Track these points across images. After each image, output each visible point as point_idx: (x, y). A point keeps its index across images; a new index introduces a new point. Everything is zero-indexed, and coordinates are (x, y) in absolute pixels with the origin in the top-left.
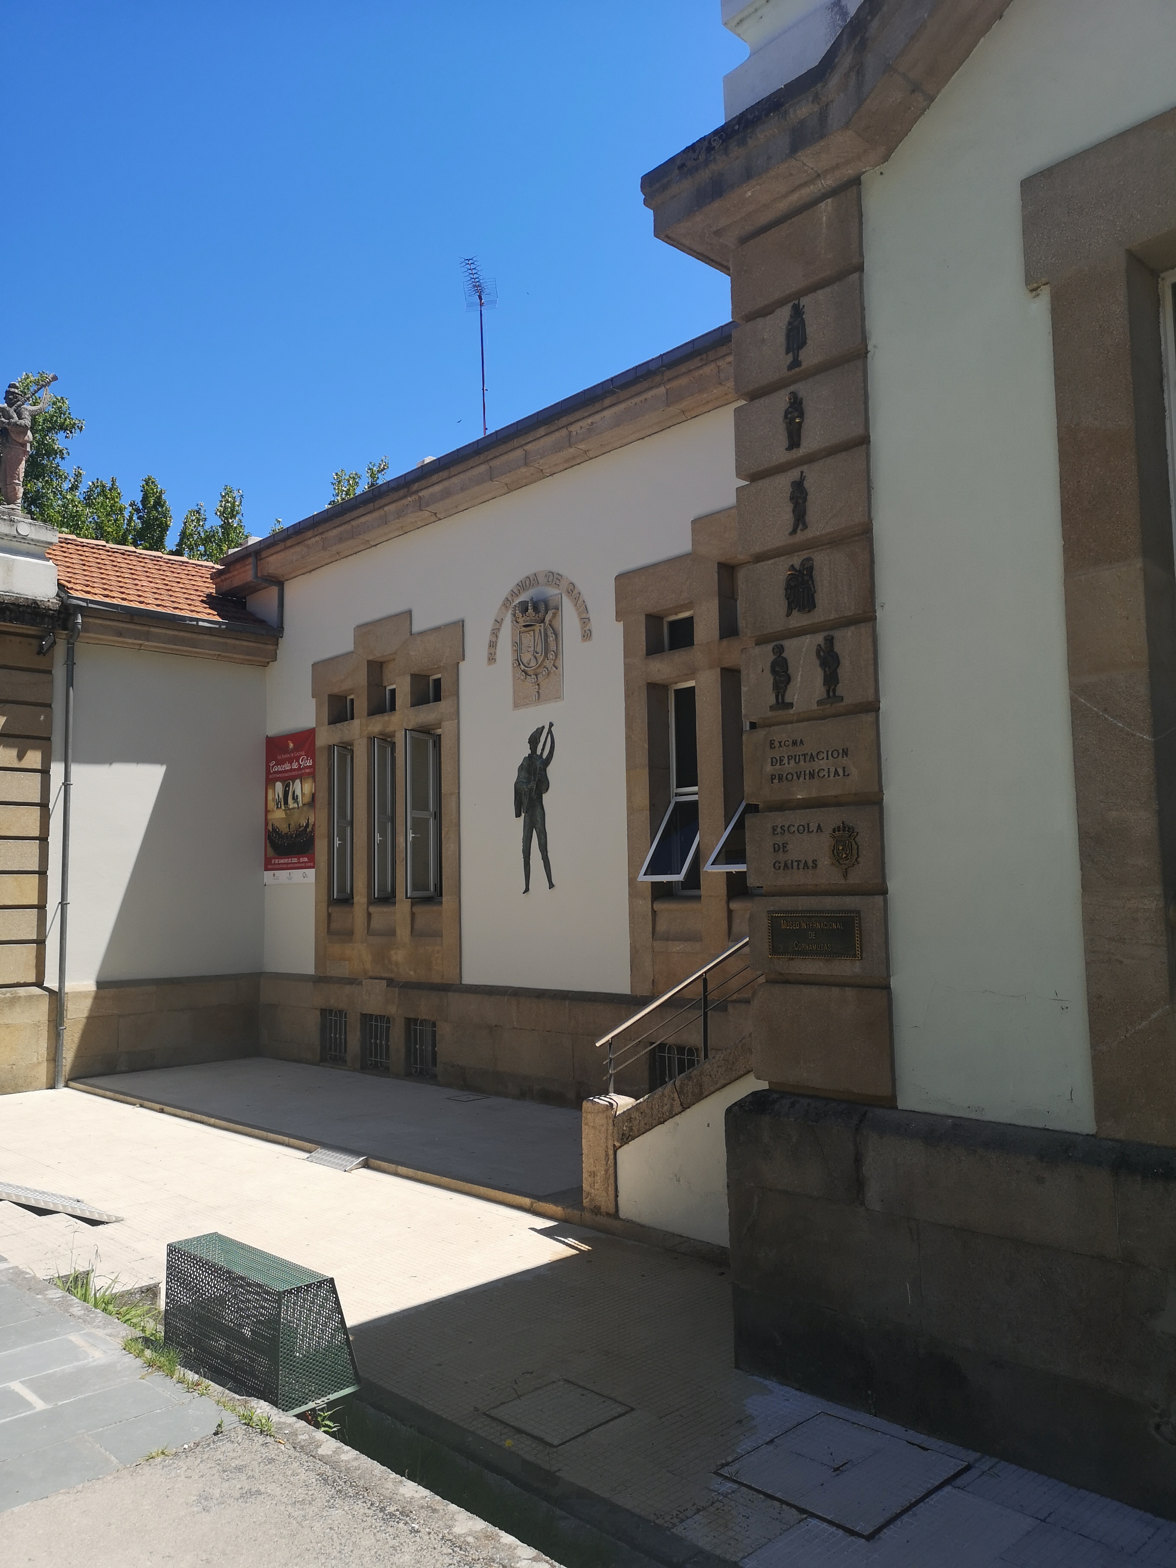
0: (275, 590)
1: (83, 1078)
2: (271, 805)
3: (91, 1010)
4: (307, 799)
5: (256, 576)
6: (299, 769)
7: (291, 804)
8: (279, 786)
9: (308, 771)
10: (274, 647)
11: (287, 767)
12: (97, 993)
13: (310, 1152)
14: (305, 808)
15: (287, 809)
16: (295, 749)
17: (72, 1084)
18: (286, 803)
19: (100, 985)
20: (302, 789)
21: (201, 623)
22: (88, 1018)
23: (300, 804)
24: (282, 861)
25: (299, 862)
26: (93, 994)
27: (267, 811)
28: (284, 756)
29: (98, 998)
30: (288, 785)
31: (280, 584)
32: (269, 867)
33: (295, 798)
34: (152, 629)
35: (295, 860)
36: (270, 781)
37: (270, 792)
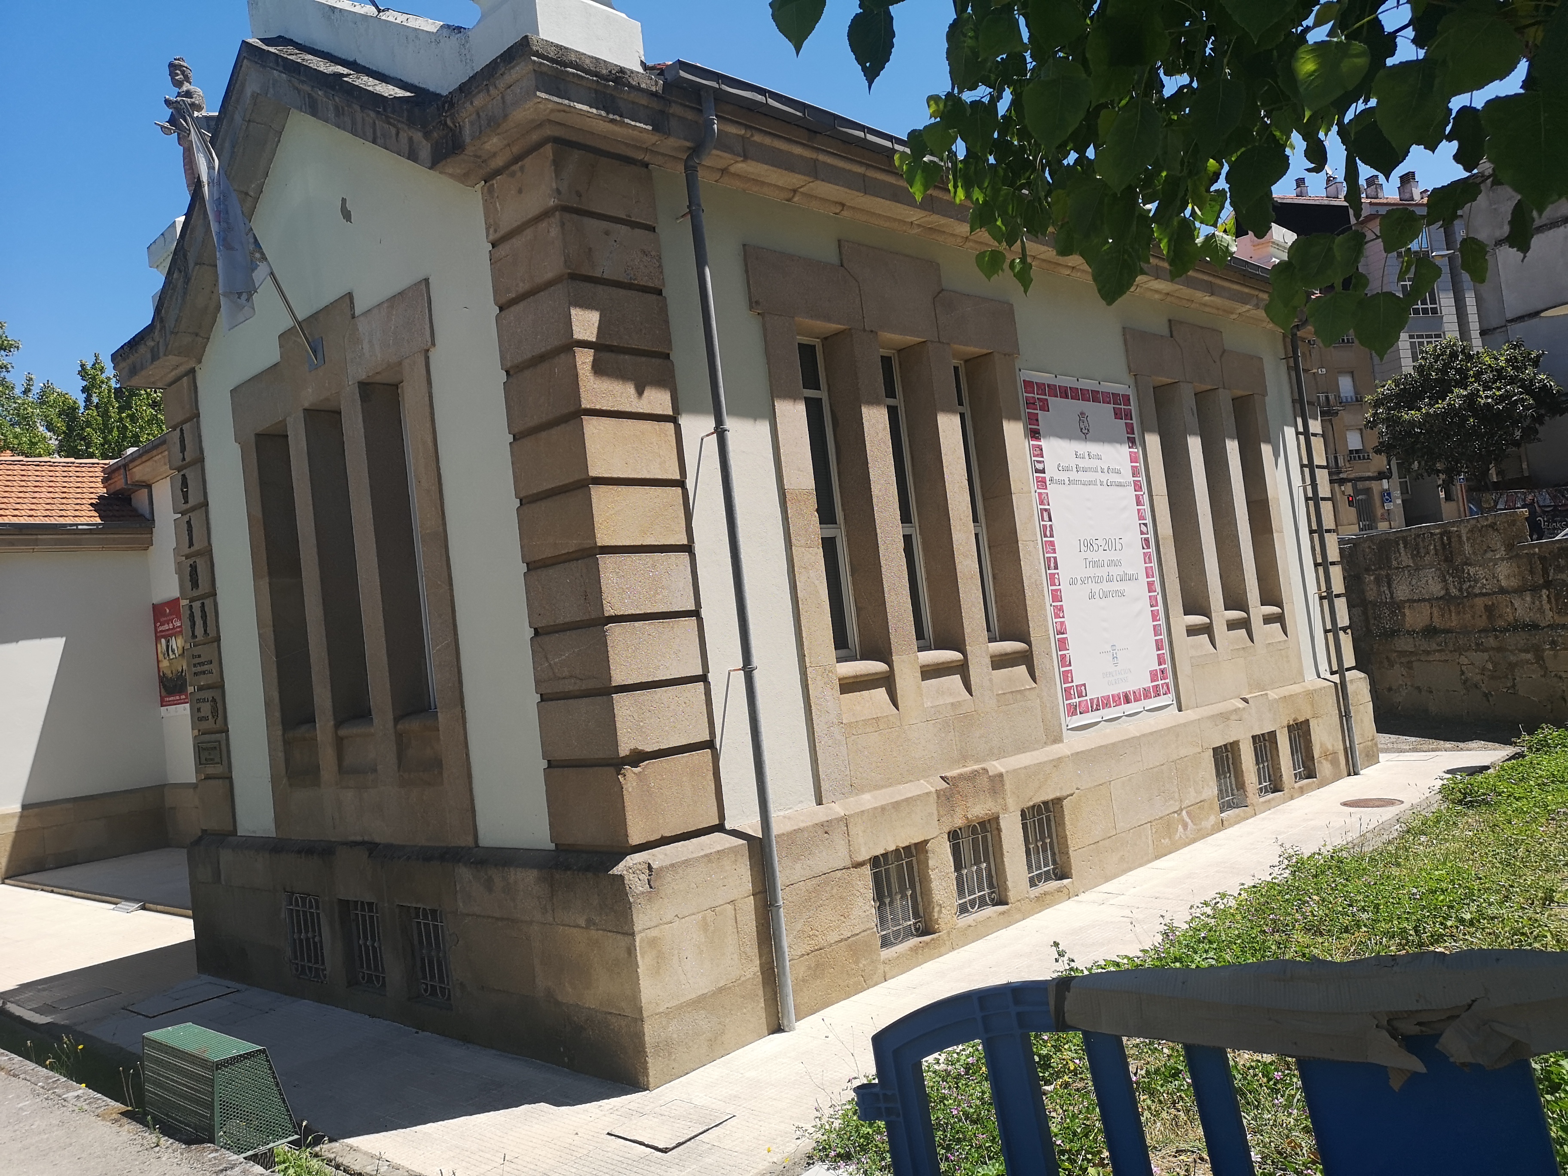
0: (145, 491)
1: (14, 876)
2: (161, 656)
3: (18, 826)
4: (181, 651)
5: (126, 483)
6: (174, 628)
7: (172, 656)
8: (163, 640)
9: (178, 630)
10: (149, 536)
11: (166, 627)
12: (22, 813)
13: (116, 904)
14: (180, 658)
15: (170, 660)
16: (171, 614)
17: (7, 881)
18: (168, 655)
19: (24, 807)
20: (177, 643)
21: (80, 527)
22: (16, 832)
23: (177, 655)
24: (171, 699)
25: (180, 699)
26: (19, 814)
27: (158, 662)
28: (165, 619)
29: (22, 816)
30: (168, 641)
31: (149, 487)
32: (164, 704)
33: (173, 651)
34: (39, 537)
35: (178, 698)
36: (158, 639)
37: (159, 646)
